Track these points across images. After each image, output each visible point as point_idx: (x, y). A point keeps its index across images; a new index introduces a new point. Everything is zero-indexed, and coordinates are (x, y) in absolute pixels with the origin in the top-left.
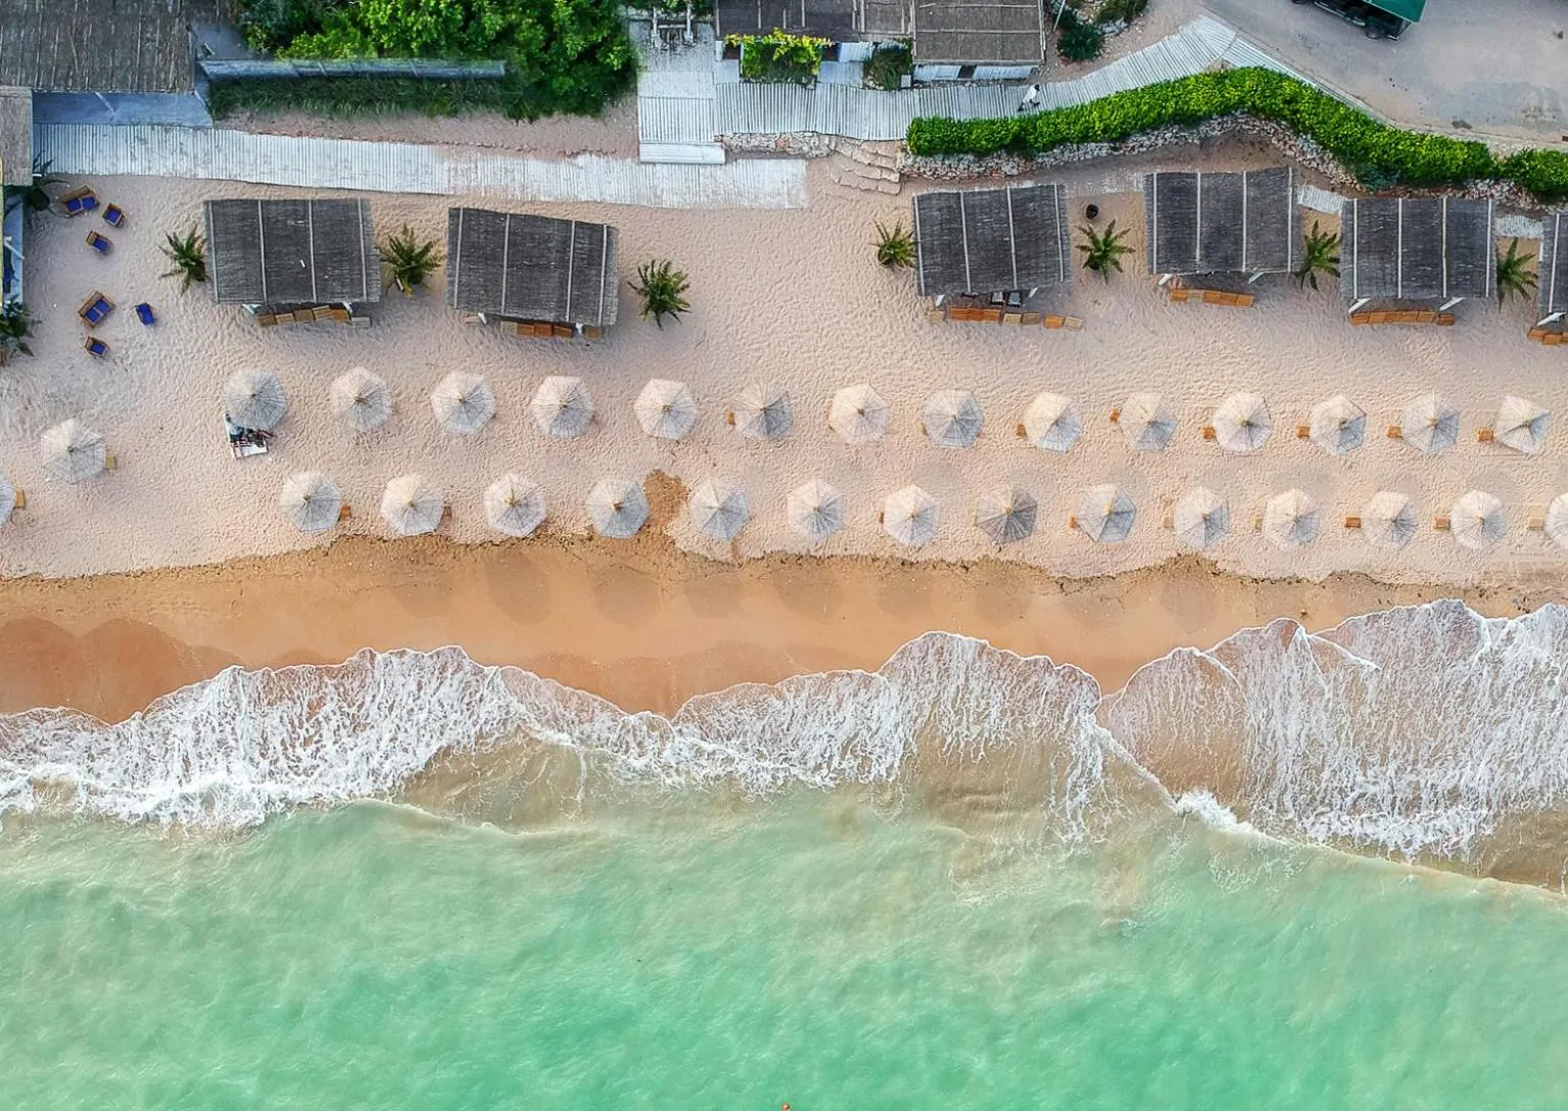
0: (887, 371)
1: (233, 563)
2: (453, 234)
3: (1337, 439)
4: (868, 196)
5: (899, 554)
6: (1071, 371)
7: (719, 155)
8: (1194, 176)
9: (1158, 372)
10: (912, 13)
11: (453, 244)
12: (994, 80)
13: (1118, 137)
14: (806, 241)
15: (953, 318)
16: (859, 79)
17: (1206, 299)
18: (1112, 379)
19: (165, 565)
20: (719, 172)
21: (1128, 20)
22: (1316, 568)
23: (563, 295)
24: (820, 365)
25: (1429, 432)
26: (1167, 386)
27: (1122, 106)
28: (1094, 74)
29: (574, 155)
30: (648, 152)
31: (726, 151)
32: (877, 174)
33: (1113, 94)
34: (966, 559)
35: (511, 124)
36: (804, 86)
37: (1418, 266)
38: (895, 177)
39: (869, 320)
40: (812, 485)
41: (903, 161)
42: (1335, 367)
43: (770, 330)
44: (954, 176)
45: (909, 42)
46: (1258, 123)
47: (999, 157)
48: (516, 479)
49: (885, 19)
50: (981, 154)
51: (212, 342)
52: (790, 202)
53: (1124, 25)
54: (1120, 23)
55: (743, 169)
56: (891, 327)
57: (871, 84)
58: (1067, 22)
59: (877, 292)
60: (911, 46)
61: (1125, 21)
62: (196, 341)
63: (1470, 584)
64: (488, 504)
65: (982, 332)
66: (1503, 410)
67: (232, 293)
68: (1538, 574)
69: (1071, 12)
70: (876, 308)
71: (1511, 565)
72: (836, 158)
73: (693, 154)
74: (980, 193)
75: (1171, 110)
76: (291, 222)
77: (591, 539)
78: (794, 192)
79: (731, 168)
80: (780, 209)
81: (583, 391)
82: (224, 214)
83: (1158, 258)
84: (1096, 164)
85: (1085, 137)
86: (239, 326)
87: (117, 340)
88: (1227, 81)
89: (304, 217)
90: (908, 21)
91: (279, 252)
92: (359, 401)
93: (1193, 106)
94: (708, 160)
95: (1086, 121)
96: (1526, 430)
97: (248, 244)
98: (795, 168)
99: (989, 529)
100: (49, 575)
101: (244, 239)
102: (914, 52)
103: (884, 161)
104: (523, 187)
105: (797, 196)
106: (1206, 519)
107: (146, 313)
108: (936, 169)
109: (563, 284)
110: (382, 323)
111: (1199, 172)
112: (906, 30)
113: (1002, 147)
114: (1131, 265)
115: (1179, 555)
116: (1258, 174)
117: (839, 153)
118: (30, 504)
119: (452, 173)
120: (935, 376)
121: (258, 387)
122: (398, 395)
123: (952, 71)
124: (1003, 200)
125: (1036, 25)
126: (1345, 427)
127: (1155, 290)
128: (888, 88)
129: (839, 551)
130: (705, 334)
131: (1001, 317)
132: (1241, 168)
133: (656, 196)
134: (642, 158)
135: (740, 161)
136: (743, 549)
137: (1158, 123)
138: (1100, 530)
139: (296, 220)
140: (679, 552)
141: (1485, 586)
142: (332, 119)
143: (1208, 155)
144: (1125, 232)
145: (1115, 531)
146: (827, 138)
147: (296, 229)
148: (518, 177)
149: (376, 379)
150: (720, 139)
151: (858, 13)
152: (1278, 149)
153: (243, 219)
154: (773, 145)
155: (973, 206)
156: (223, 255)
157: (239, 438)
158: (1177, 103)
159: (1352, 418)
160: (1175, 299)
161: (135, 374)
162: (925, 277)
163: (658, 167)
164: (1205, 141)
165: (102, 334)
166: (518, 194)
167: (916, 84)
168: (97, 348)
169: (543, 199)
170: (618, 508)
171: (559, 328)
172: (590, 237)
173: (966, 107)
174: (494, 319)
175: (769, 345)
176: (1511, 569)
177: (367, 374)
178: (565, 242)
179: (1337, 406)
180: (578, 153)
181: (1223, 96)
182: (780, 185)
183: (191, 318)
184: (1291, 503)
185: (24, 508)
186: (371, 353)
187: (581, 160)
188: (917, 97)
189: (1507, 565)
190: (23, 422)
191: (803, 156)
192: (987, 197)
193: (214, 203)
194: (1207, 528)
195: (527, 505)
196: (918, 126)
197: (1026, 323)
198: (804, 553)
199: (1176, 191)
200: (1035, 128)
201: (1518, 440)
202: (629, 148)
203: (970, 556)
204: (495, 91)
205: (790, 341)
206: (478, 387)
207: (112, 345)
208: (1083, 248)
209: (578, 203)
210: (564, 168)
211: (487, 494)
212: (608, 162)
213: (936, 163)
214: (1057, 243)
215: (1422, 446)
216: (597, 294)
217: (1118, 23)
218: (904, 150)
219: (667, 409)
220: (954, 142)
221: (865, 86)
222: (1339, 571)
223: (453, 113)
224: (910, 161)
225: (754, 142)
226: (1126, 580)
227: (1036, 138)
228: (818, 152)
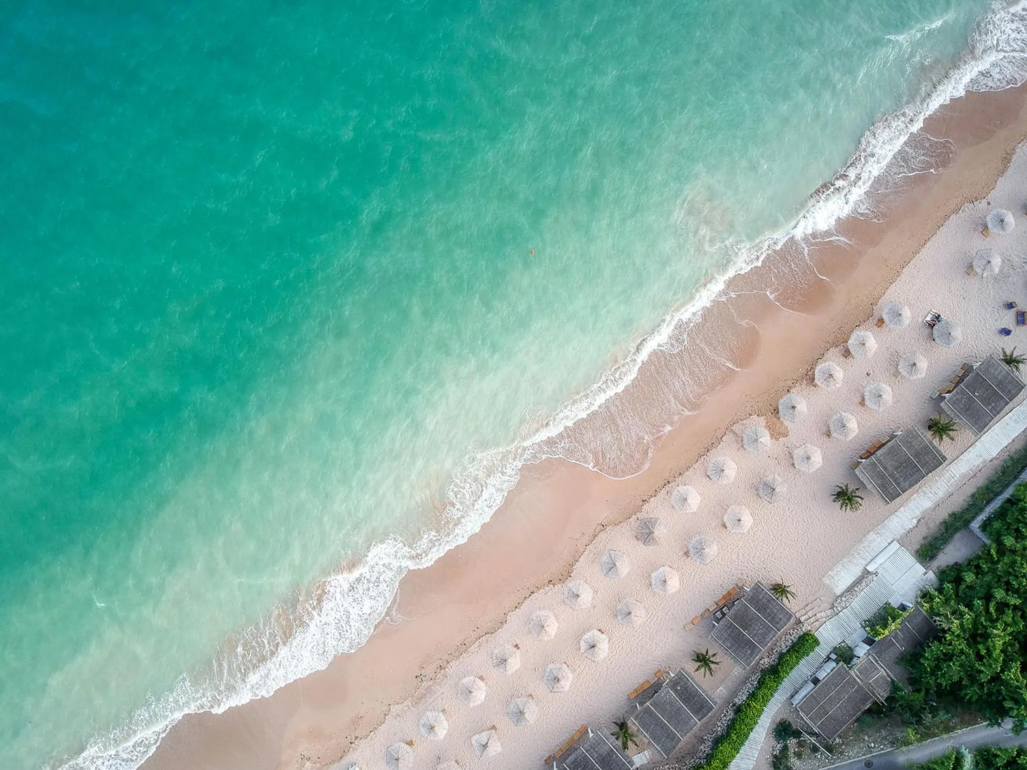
0: (739, 547)
1: (899, 274)
2: (938, 451)
3: (555, 672)
4: (805, 603)
5: (673, 484)
6: (672, 608)
7: (870, 568)
8: (700, 720)
9: (640, 638)
10: (858, 680)
11: (935, 447)
12: (802, 688)
13: (738, 710)
14: (812, 566)
15: (734, 588)
16: (849, 642)
17: (648, 681)
18: (655, 619)
19: (920, 253)
20: (864, 562)
21: (775, 756)
22: (515, 619)
23: (882, 465)
24: (765, 527)
25: (521, 708)
26: (631, 635)
27: (752, 719)
28: (768, 725)
29: (919, 521)
30: (895, 545)
31: (869, 572)
32: (810, 614)
33: (758, 721)
34: (647, 504)
35: (950, 511)
36: (865, 621)
37: (585, 766)
38: (802, 619)
39: (763, 559)
40: (732, 478)
41: (806, 628)
42: (575, 701)
43: (794, 522)
44: (784, 640)
45: (850, 668)
46: (691, 765)
47: (774, 661)
48: (837, 386)
49: (866, 669)
50: (781, 656)
51: (975, 343)
52: (830, 575)
53: (775, 753)
54: (777, 752)
55: (856, 572)
56: (753, 564)
57: (843, 644)
58: (797, 734)
59: (769, 572)
60: (848, 667)
61: (776, 755)
62: (981, 338)
63: (449, 667)
64: (838, 368)
65: (718, 593)
66: (499, 744)
67: (988, 363)
68: (425, 694)
69: (799, 738)
70: (764, 566)
71: (440, 689)
72: (830, 606)
73: (880, 560)
74: (772, 639)
75: (733, 735)
76: (993, 404)
77: (788, 391)
78: (832, 581)
79: (862, 568)
80: (831, 569)
81: (842, 438)
82: (1016, 387)
83: (685, 676)
84: (735, 694)
85: (752, 696)
86: (972, 356)
87: (1006, 315)
88: (722, 766)
89: (990, 410)
90: (857, 676)
91: (987, 391)
92: (915, 364)
93: (726, 744)
94: (873, 563)
95: (759, 701)
96: (484, 744)
97: (1000, 384)
98: (840, 589)
99: (653, 520)
100: (953, 217)
101: (1002, 385)
102: (845, 666)
103: (812, 621)
104: (925, 493)
105: (830, 580)
106: (578, 596)
107: (1007, 332)
108: (791, 636)
109: (885, 468)
110: (927, 401)
111: (697, 724)
112: (854, 672)
113: (778, 664)
114: (691, 667)
115: (570, 576)
116: (677, 743)
117: (830, 609)
118: (981, 235)
119: (953, 475)
120: (720, 561)
121: (951, 338)
122: (899, 382)
123: (821, 675)
124: (762, 644)
125: (811, 719)
126: (557, 680)
127: (669, 667)
128: (835, 648)
129: (695, 466)
130: (815, 500)
131: (717, 604)
132: (685, 740)
133: (878, 533)
134: (895, 542)
135: (861, 573)
136: (731, 436)
137: (731, 726)
138: (613, 556)
139: (993, 407)
140: (753, 414)
141: (442, 671)
142: (1009, 456)
143: (696, 737)
144: (705, 675)
145: (607, 561)
146: (840, 609)
147: (989, 404)
148: (931, 495)
149: (915, 377)
150: (876, 574)
151: (877, 662)
152: (672, 764)
153: (1009, 391)
154: (856, 589)
155: (770, 632)
156: (1004, 373)
157: (938, 318)
158: (733, 740)
159: (556, 686)
160: (659, 671)
161: (989, 309)
162: (763, 590)
163: (887, 544)
164: (702, 741)
165: (1013, 312)
166: (925, 489)
167: (828, 659)
168: (1010, 306)
169: (915, 495)
170: (793, 407)
171: (869, 454)
172: (891, 494)
173: (803, 668)
174: (892, 437)
175: (789, 517)
176: (438, 687)
177: (919, 376)
178: (898, 484)
179: (566, 684)
180: (918, 523)
181: (718, 759)
182: (839, 578)
183: (989, 345)
184: (550, 632)
185: (982, 232)
186: (922, 388)
187: (915, 521)
188: (823, 655)
189: (441, 688)
190: (1008, 260)
191: (842, 595)
192: (768, 640)
193: (1023, 387)
194: (573, 593)
195: (825, 380)
196: (816, 642)
197: (706, 611)
198: (708, 454)
199: (700, 709)
200: (775, 682)
201: (483, 737)
202: (903, 541)
203: (646, 507)
204: (967, 516)
205: (783, 525)
206: (879, 406)
207: (1006, 312)
208: (714, 655)
209: (902, 505)
210: (918, 513)
211: (842, 371)
212: (905, 529)
213: (794, 637)
214: (727, 647)
215: (519, 700)
216: (870, 476)
217: (778, 752)
218: (810, 631)
219: (808, 458)
220: (798, 648)
221: (844, 642)
222: (504, 625)
223: (973, 496)
224: (804, 629)
225: (864, 584)
226: (581, 550)
227: (771, 678)
228: (838, 602)
